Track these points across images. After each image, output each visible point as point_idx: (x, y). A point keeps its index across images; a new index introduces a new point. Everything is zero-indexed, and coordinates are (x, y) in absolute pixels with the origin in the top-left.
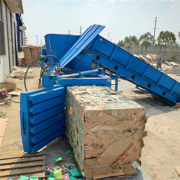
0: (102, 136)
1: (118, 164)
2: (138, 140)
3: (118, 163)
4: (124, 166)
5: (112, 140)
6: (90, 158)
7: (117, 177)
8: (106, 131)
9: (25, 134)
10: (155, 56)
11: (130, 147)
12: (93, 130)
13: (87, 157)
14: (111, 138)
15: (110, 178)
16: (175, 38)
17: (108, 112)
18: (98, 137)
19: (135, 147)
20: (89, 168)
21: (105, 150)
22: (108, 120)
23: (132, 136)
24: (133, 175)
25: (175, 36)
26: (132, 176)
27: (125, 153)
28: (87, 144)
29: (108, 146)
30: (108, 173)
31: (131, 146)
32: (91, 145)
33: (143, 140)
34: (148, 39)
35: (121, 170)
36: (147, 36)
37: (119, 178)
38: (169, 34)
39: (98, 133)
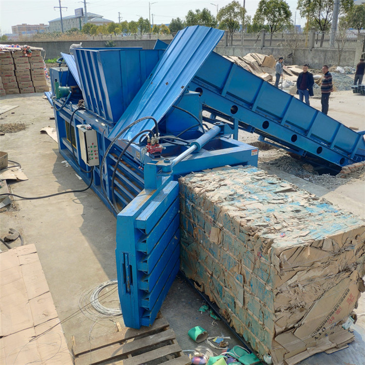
0: (304, 290)
1: (324, 330)
2: (356, 281)
3: (324, 328)
4: (332, 331)
5: (320, 293)
6: (282, 332)
7: (324, 352)
8: (311, 280)
9: (130, 293)
10: (262, 57)
11: (344, 297)
12: (289, 282)
13: (278, 330)
14: (318, 290)
15: (313, 358)
16: (290, 11)
17: (318, 245)
18: (298, 293)
19: (351, 296)
20: (280, 347)
21: (307, 313)
22: (317, 260)
23: (349, 276)
24: (348, 344)
25: (288, 7)
26: (348, 346)
27: (336, 309)
28: (278, 309)
29: (313, 304)
30: (308, 349)
31: (346, 294)
32: (285, 308)
33: (363, 279)
34: (235, 16)
35: (327, 338)
36: (233, 10)
37: (329, 354)
38: (277, 3)
39: (299, 285)
